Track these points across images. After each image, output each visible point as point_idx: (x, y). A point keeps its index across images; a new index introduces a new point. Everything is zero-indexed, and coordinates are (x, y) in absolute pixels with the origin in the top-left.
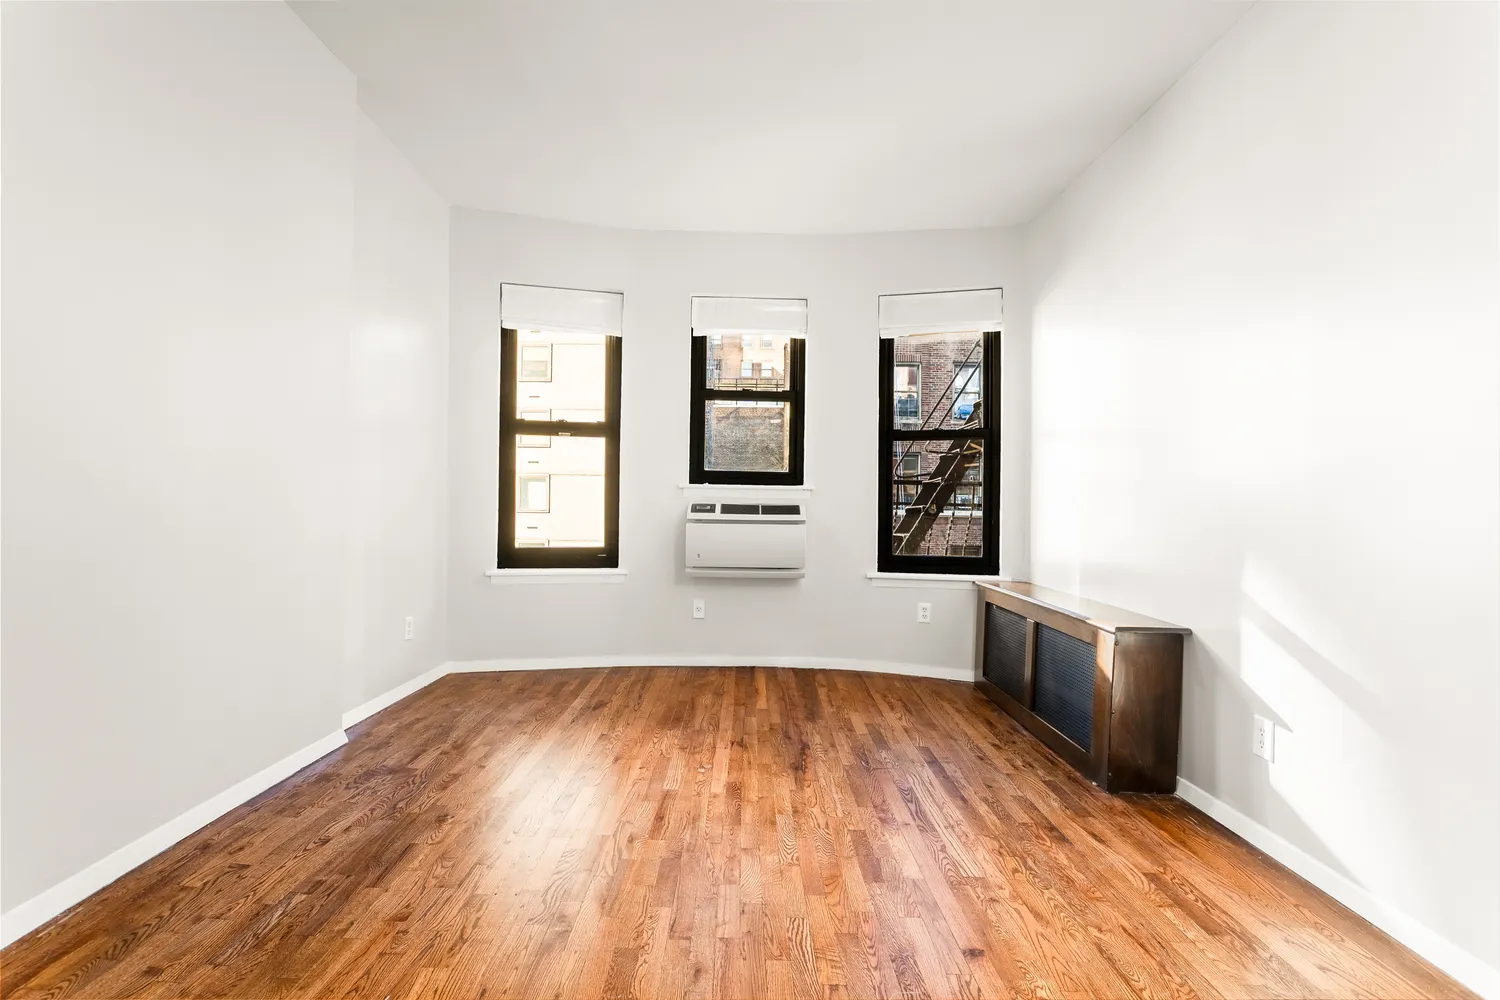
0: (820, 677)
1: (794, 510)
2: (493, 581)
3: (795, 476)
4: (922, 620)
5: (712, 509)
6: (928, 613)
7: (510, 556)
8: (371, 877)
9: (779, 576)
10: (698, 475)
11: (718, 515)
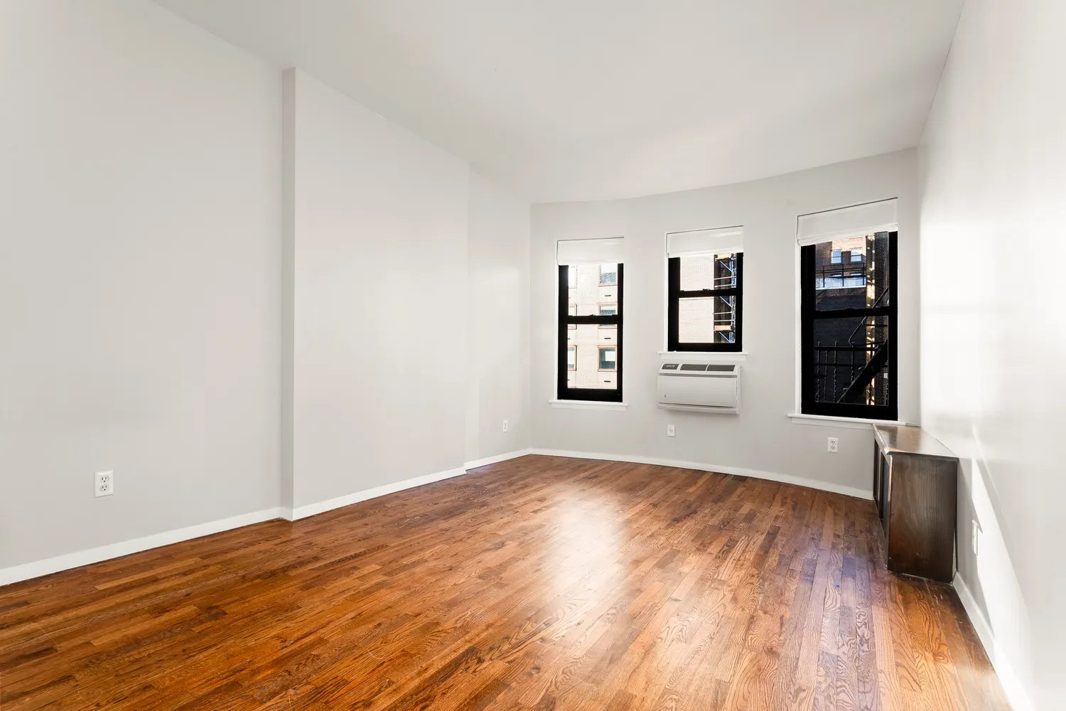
0: (750, 481)
1: (731, 368)
2: (553, 406)
3: (737, 347)
4: (829, 449)
5: (675, 367)
6: (836, 446)
7: (565, 392)
8: (445, 517)
9: (721, 412)
10: (674, 345)
11: (678, 371)
